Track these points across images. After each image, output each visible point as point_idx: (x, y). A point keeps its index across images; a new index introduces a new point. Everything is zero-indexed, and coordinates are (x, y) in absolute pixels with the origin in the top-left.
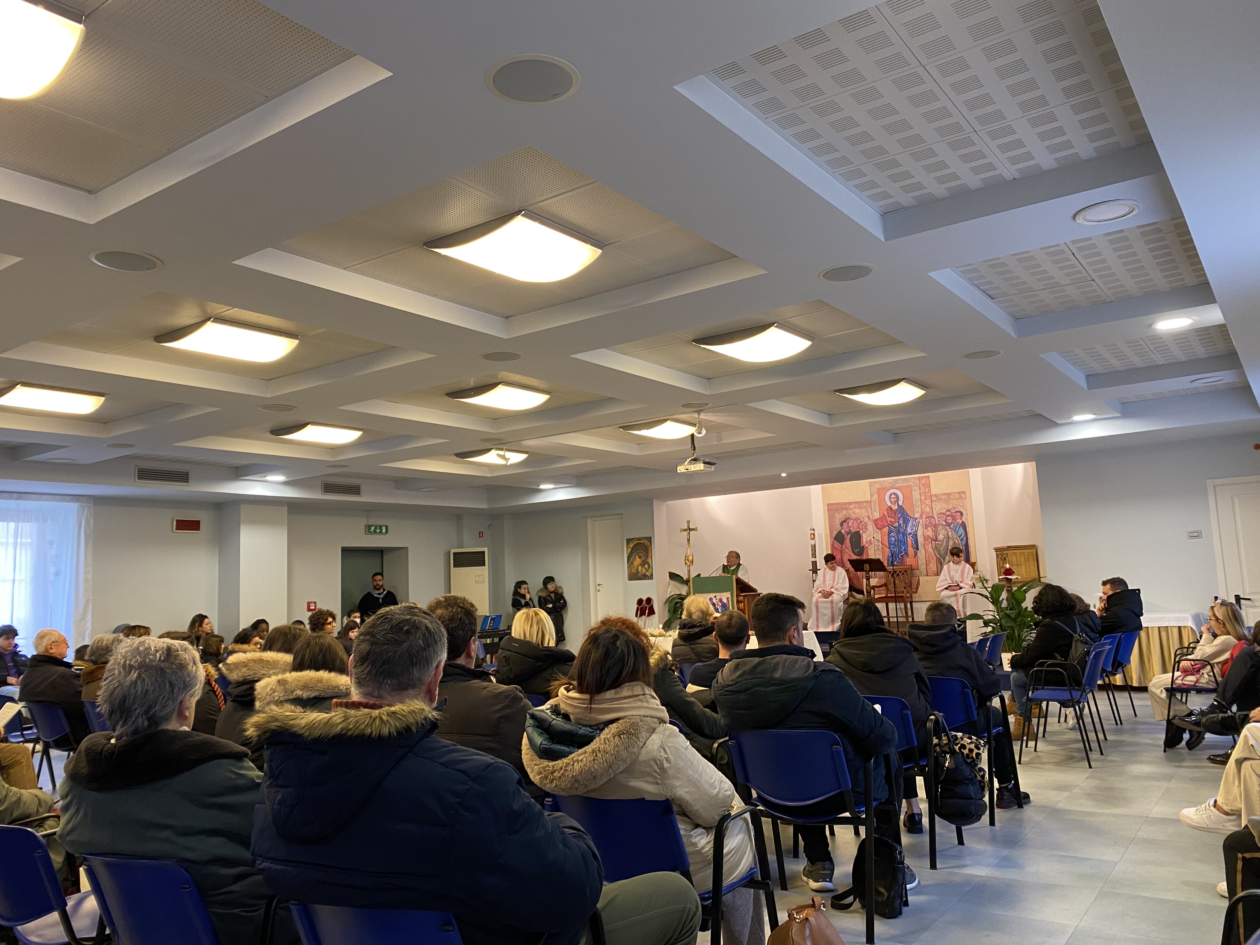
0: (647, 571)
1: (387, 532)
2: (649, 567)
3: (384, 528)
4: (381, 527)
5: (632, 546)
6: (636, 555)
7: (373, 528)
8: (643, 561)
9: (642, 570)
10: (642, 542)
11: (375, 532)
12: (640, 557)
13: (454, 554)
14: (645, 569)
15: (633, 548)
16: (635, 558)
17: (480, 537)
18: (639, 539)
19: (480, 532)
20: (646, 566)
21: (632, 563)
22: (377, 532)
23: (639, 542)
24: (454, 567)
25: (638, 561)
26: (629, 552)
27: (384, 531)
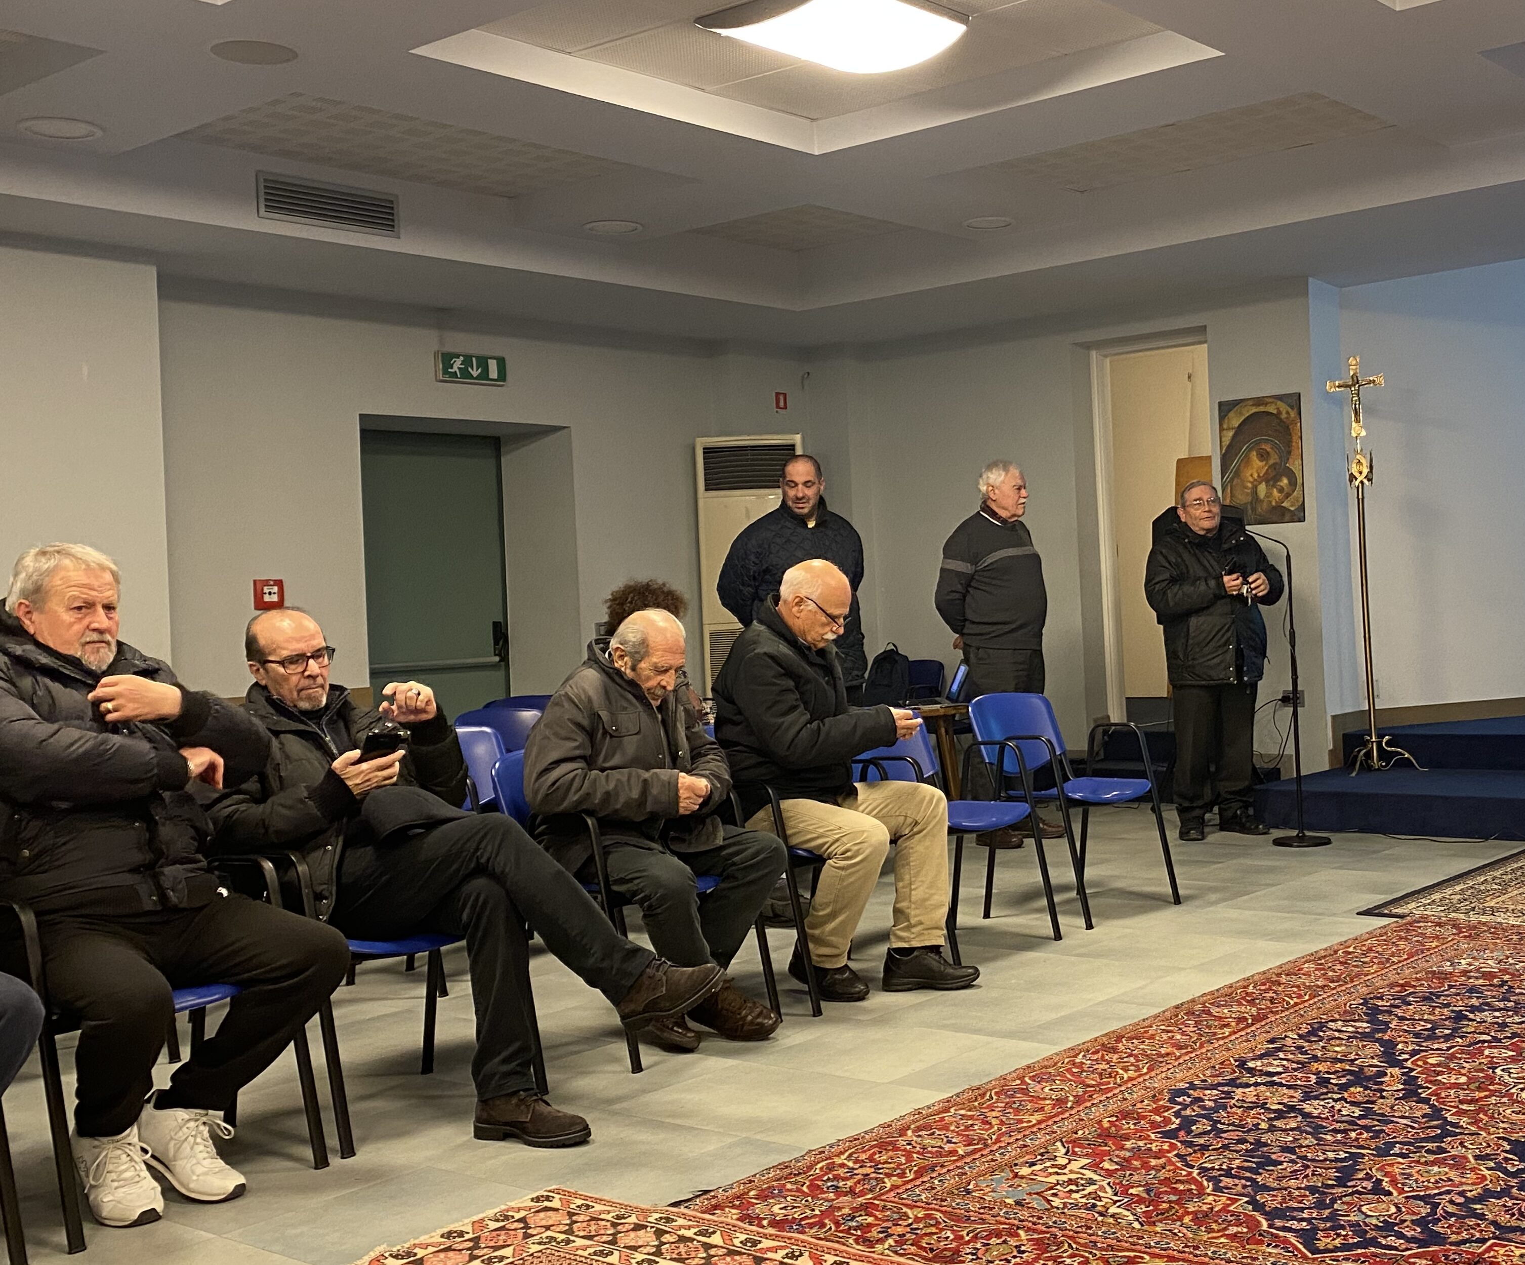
0: (1288, 496)
1: (502, 376)
2: (1293, 483)
3: (493, 365)
4: (483, 362)
5: (1236, 423)
6: (1250, 450)
7: (457, 364)
8: (1273, 466)
9: (1269, 495)
10: (1272, 409)
11: (465, 373)
12: (1263, 456)
13: (707, 451)
14: (1281, 490)
15: (1239, 430)
16: (1247, 461)
17: (778, 406)
18: (1259, 401)
19: (777, 394)
20: (1285, 481)
21: (1237, 474)
22: (471, 377)
23: (1262, 409)
24: (706, 490)
25: (1256, 467)
26: (1227, 441)
27: (494, 373)
